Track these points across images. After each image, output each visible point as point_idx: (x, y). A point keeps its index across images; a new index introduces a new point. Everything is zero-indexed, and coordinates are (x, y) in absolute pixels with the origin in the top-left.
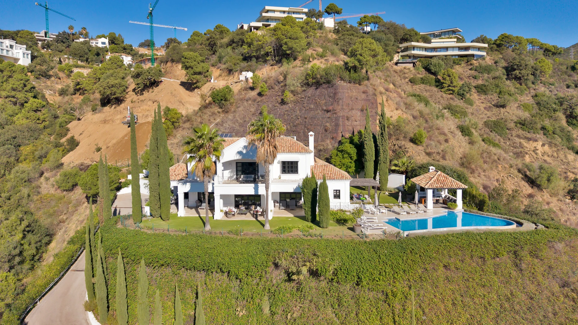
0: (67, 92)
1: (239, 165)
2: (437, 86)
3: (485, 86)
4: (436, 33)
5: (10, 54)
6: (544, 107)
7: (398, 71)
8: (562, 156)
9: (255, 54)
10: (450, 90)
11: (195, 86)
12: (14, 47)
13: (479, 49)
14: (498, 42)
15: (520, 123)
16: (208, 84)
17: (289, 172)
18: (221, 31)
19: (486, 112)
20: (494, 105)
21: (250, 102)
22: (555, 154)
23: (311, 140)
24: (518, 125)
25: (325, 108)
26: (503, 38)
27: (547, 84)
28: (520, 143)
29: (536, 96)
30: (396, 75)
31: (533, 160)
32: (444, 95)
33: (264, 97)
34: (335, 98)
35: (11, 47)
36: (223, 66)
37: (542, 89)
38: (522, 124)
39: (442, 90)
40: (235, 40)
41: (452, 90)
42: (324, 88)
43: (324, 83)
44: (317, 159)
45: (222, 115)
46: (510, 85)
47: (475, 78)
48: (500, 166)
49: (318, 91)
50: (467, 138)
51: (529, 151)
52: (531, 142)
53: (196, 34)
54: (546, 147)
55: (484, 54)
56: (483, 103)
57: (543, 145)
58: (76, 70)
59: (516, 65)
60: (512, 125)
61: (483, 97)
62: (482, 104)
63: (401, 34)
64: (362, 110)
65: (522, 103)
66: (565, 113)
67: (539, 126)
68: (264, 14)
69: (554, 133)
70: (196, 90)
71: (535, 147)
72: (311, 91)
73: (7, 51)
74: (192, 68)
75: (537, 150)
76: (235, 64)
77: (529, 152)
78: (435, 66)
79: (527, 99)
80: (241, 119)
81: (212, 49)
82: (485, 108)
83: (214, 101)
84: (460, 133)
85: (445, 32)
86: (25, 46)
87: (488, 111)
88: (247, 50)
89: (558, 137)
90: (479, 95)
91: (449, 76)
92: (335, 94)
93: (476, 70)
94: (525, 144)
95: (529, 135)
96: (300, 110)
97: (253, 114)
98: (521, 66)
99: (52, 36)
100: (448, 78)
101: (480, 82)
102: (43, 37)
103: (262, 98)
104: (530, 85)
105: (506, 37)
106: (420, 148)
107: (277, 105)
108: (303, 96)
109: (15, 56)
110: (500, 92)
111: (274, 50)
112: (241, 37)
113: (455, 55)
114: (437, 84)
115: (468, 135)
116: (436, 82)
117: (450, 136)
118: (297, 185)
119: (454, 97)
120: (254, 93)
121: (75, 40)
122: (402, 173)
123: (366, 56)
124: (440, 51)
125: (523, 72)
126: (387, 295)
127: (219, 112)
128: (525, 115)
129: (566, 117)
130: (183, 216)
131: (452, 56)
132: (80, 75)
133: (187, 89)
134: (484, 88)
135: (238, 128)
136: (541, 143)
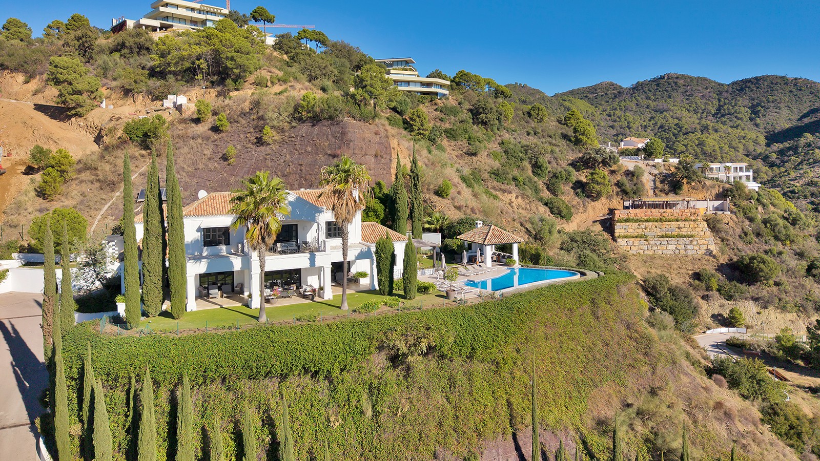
2: (406, 129)
3: (454, 130)
4: (387, 61)
6: (512, 156)
8: (534, 209)
9: (173, 69)
10: (420, 134)
11: (73, 112)
13: (442, 86)
14: (457, 80)
16: (97, 110)
19: (459, 161)
20: (465, 153)
21: (200, 141)
22: (528, 207)
24: (493, 175)
25: (329, 152)
26: (462, 76)
27: (510, 130)
29: (503, 143)
33: (223, 135)
34: (343, 137)
37: (507, 136)
38: (496, 174)
39: (412, 133)
40: (127, 44)
41: (422, 134)
42: (325, 126)
43: (324, 119)
45: (149, 161)
46: (477, 131)
47: (442, 120)
49: (316, 128)
52: (506, 194)
54: (520, 199)
55: (447, 92)
56: (454, 150)
57: (517, 197)
59: (482, 107)
60: (486, 176)
61: (453, 143)
62: (453, 152)
64: (376, 156)
65: (491, 151)
66: (530, 162)
67: (511, 177)
69: (524, 184)
71: (510, 200)
72: (304, 129)
76: (135, 82)
78: (401, 103)
79: (494, 146)
82: (457, 156)
85: (397, 61)
87: (461, 160)
89: (528, 188)
90: (448, 141)
91: (419, 117)
92: (343, 134)
93: (441, 111)
95: (503, 187)
96: (292, 154)
98: (486, 109)
100: (418, 120)
101: (448, 126)
103: (220, 136)
104: (496, 131)
105: (465, 74)
106: (446, 201)
107: (250, 145)
108: (293, 135)
110: (470, 138)
113: (418, 92)
114: (406, 125)
115: (471, 187)
116: (404, 123)
117: (459, 187)
120: (202, 128)
122: (436, 231)
124: (401, 85)
125: (489, 116)
127: (143, 156)
128: (496, 164)
129: (532, 167)
131: (415, 92)
134: (453, 132)
136: (515, 196)
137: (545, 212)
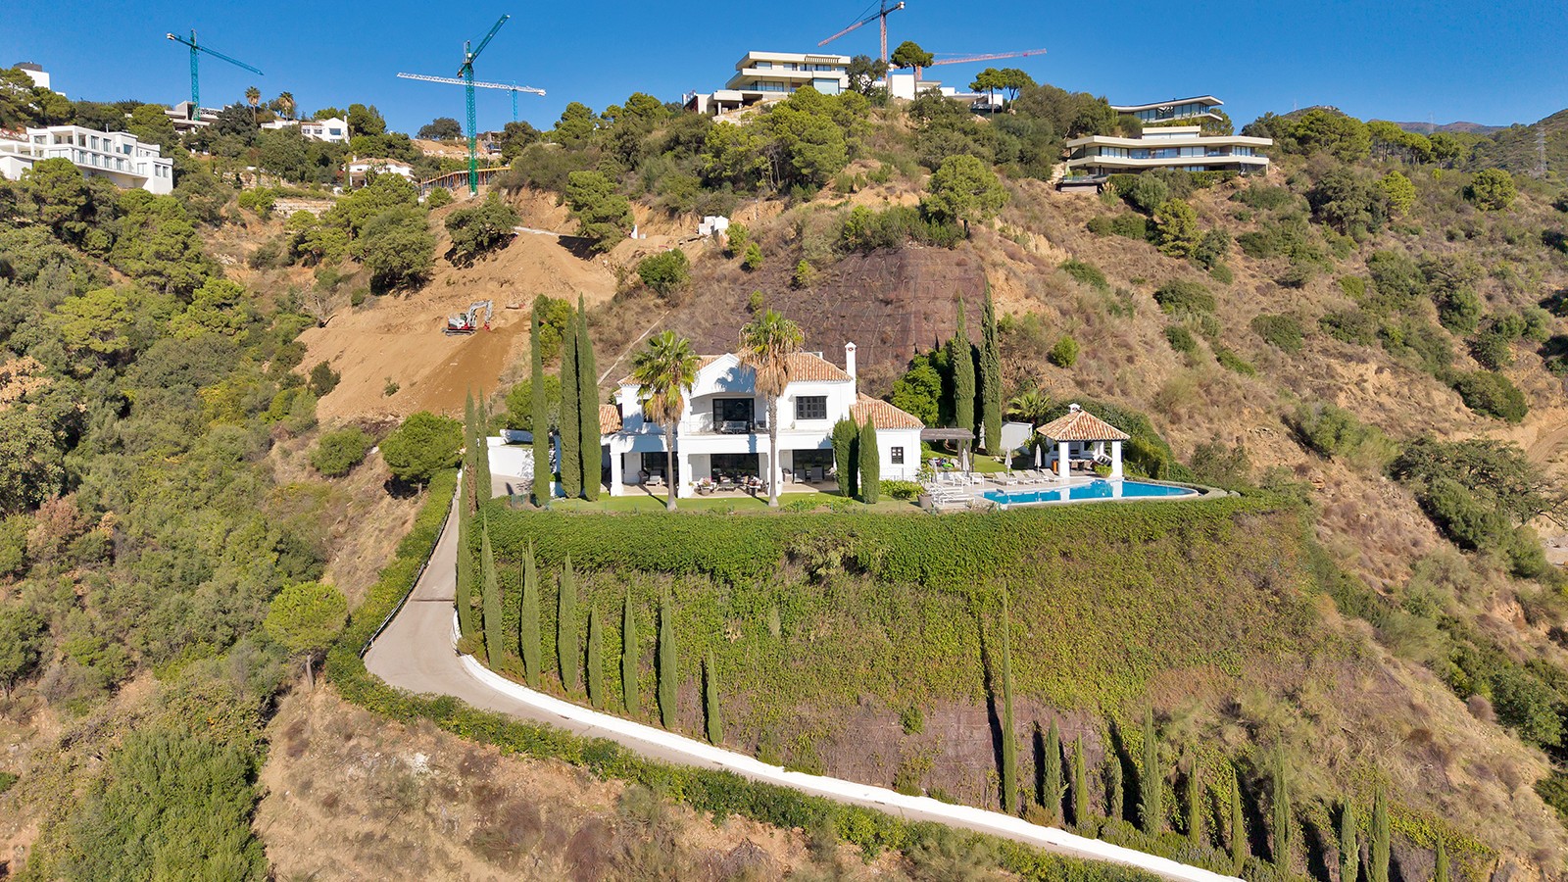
0: (275, 261)
1: (718, 404)
2: (1150, 239)
3: (1260, 238)
4: (1163, 107)
5: (125, 169)
6: (1391, 285)
7: (1061, 205)
8: (1420, 395)
9: (730, 173)
10: (1178, 248)
11: (597, 246)
12: (134, 150)
13: (1253, 150)
14: (1301, 132)
15: (1331, 323)
16: (626, 242)
17: (809, 417)
18: (641, 108)
19: (1260, 297)
20: (1277, 282)
21: (725, 284)
22: (1405, 390)
23: (851, 358)
24: (1327, 326)
25: (881, 296)
26: (1312, 123)
27: (1402, 231)
28: (1328, 366)
29: (1374, 259)
30: (1055, 213)
31: (1355, 404)
32: (1166, 260)
33: (754, 274)
34: (900, 274)
35: (128, 149)
36: (658, 200)
37: (1390, 243)
38: (1335, 324)
39: (1161, 248)
40: (682, 139)
41: (1183, 248)
42: (879, 256)
43: (879, 245)
44: (862, 395)
45: (665, 312)
46: (1317, 235)
47: (1239, 218)
48: (1246, 411)
49: (868, 261)
50: (1181, 353)
51: (1347, 384)
52: (1353, 364)
53: (574, 112)
54: (1386, 375)
55: (1265, 161)
56: (1253, 276)
57: (1380, 370)
58: (282, 205)
59: (1331, 188)
60: (1314, 326)
61: (1256, 262)
62: (1251, 280)
63: (1070, 114)
64: (956, 300)
65: (1341, 277)
66: (1435, 299)
67: (1374, 328)
68: (746, 72)
69: (1406, 344)
70: (597, 256)
71: (1361, 375)
72: (853, 261)
73: (119, 160)
74: (591, 208)
75: (1366, 381)
76: (683, 196)
77: (1345, 387)
78: (1147, 192)
79: (1354, 266)
80: (706, 320)
81: (628, 160)
82: (1258, 289)
83: (646, 283)
84: (1167, 345)
85: (1182, 105)
86: (157, 147)
87: (1265, 295)
88: (711, 164)
89: (1415, 352)
90: (1245, 259)
91: (1176, 216)
92: (901, 267)
93: (1242, 201)
94: (1340, 369)
95: (1349, 349)
96: (832, 300)
97: (733, 310)
98: (1341, 191)
99: (206, 116)
100: (1173, 221)
101: (1251, 228)
102: (184, 118)
103: (750, 276)
104: (1365, 235)
105: (1318, 120)
106: (1067, 372)
107: (784, 289)
108: (837, 272)
109: (135, 172)
110: (1294, 251)
111: (773, 163)
112: (694, 130)
113: (1197, 165)
114: (1151, 234)
115: (1185, 349)
116: (1148, 228)
117: (1139, 349)
118: (824, 437)
119: (1187, 265)
120: (733, 265)
121: (263, 126)
122: (1028, 421)
123: (961, 193)
124: (1163, 156)
125: (1347, 204)
126: (969, 599)
127: (657, 306)
128: (1346, 303)
129: (1440, 308)
130: (620, 494)
131: (1191, 166)
132: (304, 218)
133: (577, 254)
134: (1258, 242)
135: (702, 339)
136: (1375, 367)
137: (1449, 403)
